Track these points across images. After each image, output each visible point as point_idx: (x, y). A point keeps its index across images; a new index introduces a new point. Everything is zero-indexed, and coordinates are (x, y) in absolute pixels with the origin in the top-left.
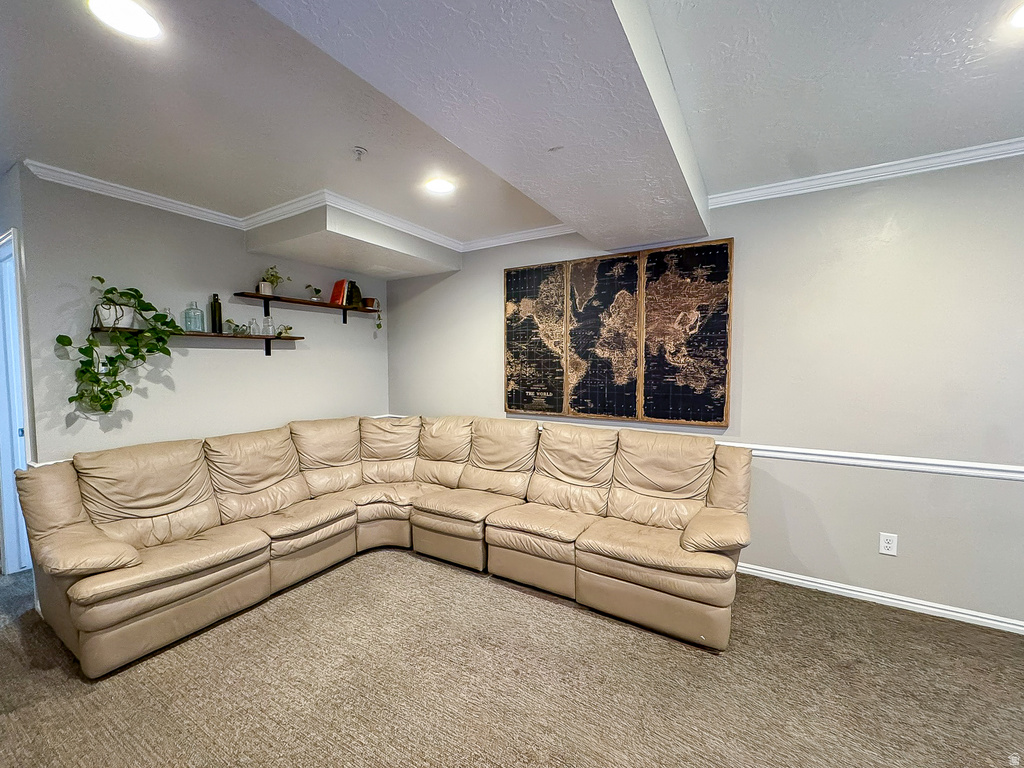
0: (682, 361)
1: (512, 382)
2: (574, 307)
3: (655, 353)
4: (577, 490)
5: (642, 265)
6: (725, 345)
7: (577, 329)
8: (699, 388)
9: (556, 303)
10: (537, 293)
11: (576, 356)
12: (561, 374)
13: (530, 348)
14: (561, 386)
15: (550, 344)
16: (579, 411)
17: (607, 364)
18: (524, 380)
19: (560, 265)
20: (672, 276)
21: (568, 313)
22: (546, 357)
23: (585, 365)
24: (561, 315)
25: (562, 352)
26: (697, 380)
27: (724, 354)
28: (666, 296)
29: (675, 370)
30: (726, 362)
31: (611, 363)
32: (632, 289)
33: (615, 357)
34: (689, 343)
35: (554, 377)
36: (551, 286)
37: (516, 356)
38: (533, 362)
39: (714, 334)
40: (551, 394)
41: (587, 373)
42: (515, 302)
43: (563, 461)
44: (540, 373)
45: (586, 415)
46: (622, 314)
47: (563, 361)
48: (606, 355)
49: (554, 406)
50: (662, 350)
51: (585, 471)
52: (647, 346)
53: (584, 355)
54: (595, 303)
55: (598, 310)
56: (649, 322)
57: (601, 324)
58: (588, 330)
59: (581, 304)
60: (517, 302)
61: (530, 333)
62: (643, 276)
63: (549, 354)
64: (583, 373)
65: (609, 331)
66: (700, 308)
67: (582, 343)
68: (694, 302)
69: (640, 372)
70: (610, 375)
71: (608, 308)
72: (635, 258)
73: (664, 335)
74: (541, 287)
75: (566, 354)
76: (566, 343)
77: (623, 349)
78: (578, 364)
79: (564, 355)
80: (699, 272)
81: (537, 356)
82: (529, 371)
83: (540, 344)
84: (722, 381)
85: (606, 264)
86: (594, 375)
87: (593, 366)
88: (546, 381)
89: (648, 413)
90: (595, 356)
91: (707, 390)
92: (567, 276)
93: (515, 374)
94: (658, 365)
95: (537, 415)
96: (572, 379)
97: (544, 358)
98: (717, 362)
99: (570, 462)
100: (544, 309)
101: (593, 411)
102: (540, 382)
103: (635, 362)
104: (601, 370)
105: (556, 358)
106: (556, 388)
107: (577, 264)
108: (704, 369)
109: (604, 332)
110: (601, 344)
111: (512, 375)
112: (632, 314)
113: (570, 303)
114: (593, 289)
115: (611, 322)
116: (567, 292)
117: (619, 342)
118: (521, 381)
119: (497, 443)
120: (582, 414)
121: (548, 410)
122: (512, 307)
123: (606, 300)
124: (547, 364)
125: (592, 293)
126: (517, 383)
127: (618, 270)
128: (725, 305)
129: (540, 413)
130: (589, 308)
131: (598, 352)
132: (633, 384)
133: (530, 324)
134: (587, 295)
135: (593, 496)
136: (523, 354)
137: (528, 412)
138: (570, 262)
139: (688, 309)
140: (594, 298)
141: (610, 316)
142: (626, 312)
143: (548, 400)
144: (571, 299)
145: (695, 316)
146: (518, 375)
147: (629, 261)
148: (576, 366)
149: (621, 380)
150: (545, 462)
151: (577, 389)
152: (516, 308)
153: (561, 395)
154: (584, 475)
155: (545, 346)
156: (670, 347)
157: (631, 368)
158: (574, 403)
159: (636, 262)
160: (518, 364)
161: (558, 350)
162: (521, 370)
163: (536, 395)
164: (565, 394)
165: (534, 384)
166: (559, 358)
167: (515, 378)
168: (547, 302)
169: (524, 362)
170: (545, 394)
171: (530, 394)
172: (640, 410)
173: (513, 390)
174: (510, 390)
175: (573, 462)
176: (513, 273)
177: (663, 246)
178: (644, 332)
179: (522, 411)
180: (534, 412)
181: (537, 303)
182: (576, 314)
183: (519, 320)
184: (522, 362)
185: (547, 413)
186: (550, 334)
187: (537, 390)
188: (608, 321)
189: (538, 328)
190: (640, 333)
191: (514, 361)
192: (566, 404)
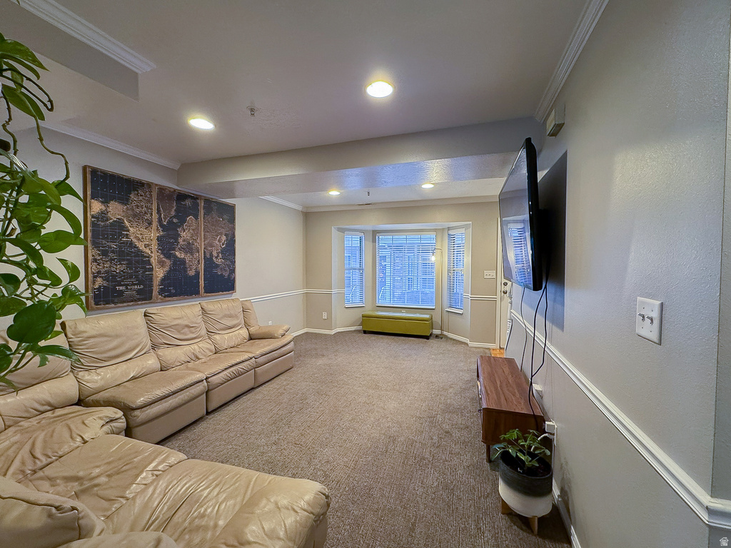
0: (219, 261)
1: (99, 279)
2: (160, 220)
3: (208, 256)
4: (195, 346)
5: (202, 204)
6: (234, 254)
7: (161, 236)
8: (226, 274)
9: (146, 213)
10: (128, 200)
11: (162, 256)
12: (151, 269)
13: (120, 247)
14: (151, 279)
15: (141, 246)
16: (165, 297)
17: (183, 262)
18: (114, 276)
19: (149, 185)
20: (214, 214)
21: (155, 224)
22: (137, 255)
23: (168, 262)
24: (150, 224)
25: (152, 252)
26: (226, 271)
27: (234, 258)
28: (213, 225)
29: (217, 266)
30: (235, 262)
31: (185, 262)
32: (196, 217)
33: (188, 258)
34: (222, 252)
35: (144, 272)
36: (141, 198)
37: (104, 253)
38: (124, 260)
39: (229, 250)
40: (142, 287)
41: (170, 268)
42: (102, 202)
43: (179, 332)
44: (131, 269)
45: (170, 299)
46: (191, 231)
47: (152, 260)
48: (183, 256)
49: (145, 296)
50: (211, 255)
51: (193, 333)
52: (204, 252)
53: (168, 256)
54: (175, 220)
55: (176, 226)
56: (205, 238)
57: (179, 235)
58: (170, 238)
59: (165, 219)
60: (105, 202)
61: (121, 234)
62: (202, 212)
63: (139, 253)
64: (167, 269)
65: (184, 241)
66: (226, 235)
67: (167, 245)
68: (223, 231)
69: (202, 267)
70: (185, 270)
71: (183, 225)
72: (198, 199)
73: (212, 246)
74: (132, 196)
75: (155, 257)
76: (155, 246)
77: (192, 253)
78: (163, 262)
79: (153, 255)
80: (225, 216)
81: (128, 255)
82: (119, 268)
83: (131, 244)
84: (233, 271)
85: (182, 197)
86: (175, 270)
87: (174, 264)
88: (137, 277)
89: (206, 292)
90: (175, 256)
91: (229, 276)
92: (155, 195)
93: (103, 271)
94: (209, 262)
95: (128, 306)
96: (159, 273)
97: (135, 256)
98: (232, 262)
99: (184, 331)
100: (135, 216)
101: (175, 295)
102: (131, 277)
103: (199, 261)
104: (179, 265)
105: (146, 257)
106: (147, 282)
107: (162, 190)
108: (227, 265)
109: (180, 240)
110: (179, 249)
111: (99, 272)
112: (196, 231)
113: (157, 216)
114: (173, 210)
115: (185, 235)
116: (154, 207)
117: (189, 248)
118: (110, 277)
120: (167, 299)
121: (139, 300)
122: (97, 207)
123: (183, 221)
124: (137, 262)
125: (173, 213)
126: (105, 279)
127: (188, 202)
128: (234, 236)
129: (131, 303)
130: (170, 222)
131: (177, 253)
132: (198, 274)
133: (119, 226)
134: (169, 213)
135: (203, 346)
136: (113, 252)
137: (119, 305)
138: (156, 185)
139: (221, 234)
140: (174, 217)
141: (184, 231)
142: (193, 230)
143: (139, 292)
144: (158, 213)
145: (224, 238)
146: (106, 272)
147: (195, 198)
148: (162, 263)
149: (192, 273)
150: (164, 338)
151: (163, 280)
152: (103, 208)
153: (151, 286)
154: (194, 336)
155: (135, 247)
156: (215, 254)
157: (196, 265)
158: (161, 292)
159: (198, 201)
160: (107, 261)
161: (147, 251)
162: (110, 267)
163: (127, 288)
164: (154, 285)
165: (124, 279)
166: (148, 257)
167: (103, 275)
168: (138, 211)
169: (114, 260)
170: (136, 287)
171: (121, 288)
172: (202, 290)
173: (100, 287)
174: (97, 287)
175: (186, 330)
176: (100, 173)
177: (211, 197)
178: (203, 244)
179: (113, 305)
180: (125, 304)
181: (127, 209)
182: (162, 225)
183: (107, 220)
184: (112, 260)
185: (139, 303)
186: (140, 237)
187: (128, 285)
188: (183, 234)
189: (128, 231)
190: (201, 244)
191: (101, 259)
192: (155, 293)
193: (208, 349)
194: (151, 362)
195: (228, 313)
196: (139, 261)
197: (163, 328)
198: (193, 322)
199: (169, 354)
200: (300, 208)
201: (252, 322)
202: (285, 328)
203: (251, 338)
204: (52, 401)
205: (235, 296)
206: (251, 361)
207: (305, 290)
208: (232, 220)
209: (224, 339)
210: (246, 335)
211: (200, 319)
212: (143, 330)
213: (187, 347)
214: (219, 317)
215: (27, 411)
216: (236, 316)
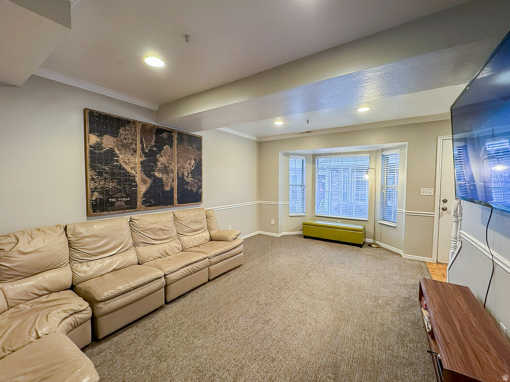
0: (189, 180)
1: (96, 193)
2: (143, 149)
3: (181, 176)
4: (166, 245)
5: (175, 136)
6: (201, 174)
7: (144, 161)
8: (195, 190)
9: (131, 143)
10: (117, 134)
11: (144, 176)
12: (136, 186)
13: (112, 169)
14: (136, 193)
15: (128, 168)
16: (147, 206)
17: (161, 180)
18: (107, 191)
19: (134, 122)
20: (185, 144)
21: (139, 151)
22: (125, 175)
23: (149, 181)
24: (135, 151)
25: (136, 173)
26: (194, 187)
27: (201, 178)
28: (184, 152)
29: (188, 183)
30: (202, 180)
31: (163, 180)
32: (171, 146)
33: (165, 177)
34: (192, 173)
35: (131, 188)
36: (128, 132)
37: (100, 174)
38: (115, 179)
39: (197, 171)
40: (129, 199)
41: (151, 185)
42: (98, 136)
43: (154, 233)
44: (120, 185)
45: (151, 208)
46: (167, 157)
47: (137, 179)
48: (160, 176)
49: (131, 206)
50: (183, 175)
51: (166, 234)
52: (178, 173)
53: (149, 176)
54: (154, 149)
55: (155, 153)
56: (178, 162)
57: (158, 160)
58: (151, 162)
59: (147, 147)
60: (100, 135)
61: (112, 160)
62: (175, 142)
63: (127, 174)
64: (148, 185)
65: (162, 164)
66: (195, 160)
67: (148, 167)
68: (193, 157)
69: (175, 184)
70: (162, 186)
71: (161, 153)
72: (172, 132)
73: (184, 168)
74: (121, 131)
75: (139, 176)
76: (139, 168)
77: (168, 174)
78: (145, 180)
79: (137, 175)
80: (194, 146)
81: (118, 175)
82: (111, 185)
83: (120, 167)
84: (200, 187)
85: (159, 131)
86: (155, 186)
87: (154, 181)
88: (125, 191)
89: (179, 203)
90: (155, 176)
91: (197, 191)
92: (138, 130)
93: (99, 187)
94: (181, 181)
95: (118, 213)
96: (142, 189)
97: (123, 176)
98: (199, 180)
99: (158, 233)
100: (123, 145)
101: (154, 205)
102: (121, 192)
103: (173, 179)
104: (157, 184)
105: (132, 176)
106: (133, 195)
107: (144, 126)
108: (196, 183)
109: (159, 164)
110: (158, 170)
111: (96, 188)
112: (171, 157)
113: (140, 146)
114: (153, 141)
115: (162, 160)
116: (138, 139)
117: (166, 170)
118: (104, 192)
119: (105, 237)
120: (148, 208)
121: (127, 208)
122: (94, 139)
123: (160, 149)
124: (126, 180)
125: (153, 143)
126: (101, 193)
127: (165, 135)
128: (201, 160)
129: (121, 211)
130: (151, 150)
131: (156, 174)
132: (172, 189)
133: (111, 153)
134: (150, 143)
135: (175, 244)
136: (106, 173)
137: (111, 212)
138: (140, 122)
139: (191, 159)
140: (154, 146)
141: (162, 157)
142: (169, 156)
143: (126, 202)
144: (141, 143)
145: (193, 162)
146: (102, 188)
147: (170, 132)
148: (144, 181)
149: (168, 189)
150: (142, 238)
151: (145, 194)
152: (99, 140)
153: (136, 198)
154: (166, 237)
155: (124, 169)
156: (186, 174)
157: (171, 183)
158: (144, 203)
159: (173, 134)
160: (101, 180)
161: (133, 172)
162: (105, 184)
163: (117, 200)
164: (139, 198)
165: (115, 193)
166: (134, 177)
167: (99, 190)
168: (125, 142)
169: (107, 179)
170: (124, 199)
171: (113, 200)
172: (176, 201)
173: (97, 199)
174: (94, 199)
175: (160, 232)
176: (95, 114)
177: (183, 131)
178: (176, 167)
179: (107, 213)
180: (116, 212)
181: (117, 141)
182: (144, 153)
183: (102, 149)
184: (106, 179)
185: (127, 211)
186: (127, 162)
187: (118, 197)
188: (161, 159)
189: (118, 157)
190: (175, 167)
191: (98, 178)
192: (139, 203)
193: (177, 248)
194: (132, 257)
195: (194, 219)
196: (127, 180)
197: (142, 231)
198: (165, 227)
199: (145, 251)
200: (254, 138)
201: (213, 226)
202: (237, 233)
203: (211, 240)
204: (48, 287)
205: (201, 206)
206: (205, 260)
207: (258, 202)
208: (200, 148)
209: (190, 240)
210: (208, 238)
211: (172, 224)
212: (127, 232)
213: (161, 246)
214: (188, 222)
215: (28, 295)
216: (201, 222)
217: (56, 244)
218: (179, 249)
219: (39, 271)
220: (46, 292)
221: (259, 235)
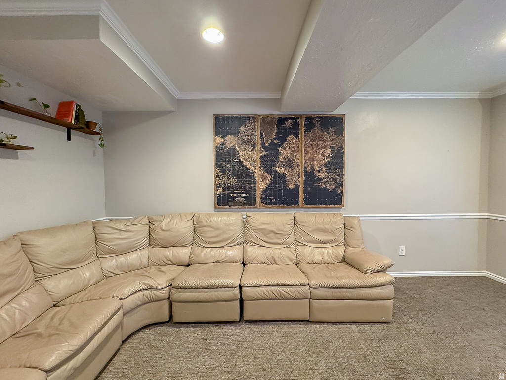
0: (323, 175)
1: (220, 188)
2: (263, 143)
3: (309, 170)
4: (277, 251)
5: (302, 122)
6: (342, 167)
7: (264, 156)
8: (331, 188)
9: (251, 139)
10: (238, 132)
11: (264, 172)
12: (255, 182)
13: (233, 166)
14: (255, 190)
15: (247, 165)
16: (266, 204)
17: (283, 176)
18: (229, 187)
19: (254, 117)
20: (317, 130)
21: (259, 146)
22: (244, 172)
23: (269, 177)
24: (254, 147)
25: (255, 169)
26: (330, 184)
27: (342, 171)
28: (315, 140)
29: (319, 179)
30: (343, 175)
31: (285, 176)
32: (296, 135)
33: (288, 173)
34: (326, 166)
35: (250, 184)
36: (247, 129)
37: (223, 171)
38: (235, 176)
39: (337, 162)
40: (248, 195)
41: (271, 181)
42: (222, 137)
43: (265, 235)
44: (240, 182)
45: (270, 206)
46: (291, 149)
47: (256, 175)
48: (282, 171)
49: (250, 202)
50: (313, 169)
51: (279, 239)
52: (305, 167)
53: (269, 171)
54: (276, 141)
55: (277, 146)
56: (306, 154)
57: (279, 154)
58: (271, 156)
59: (267, 141)
60: (224, 137)
61: (234, 157)
62: (302, 129)
63: (246, 171)
64: (268, 182)
65: (284, 158)
66: (331, 148)
67: (268, 164)
68: (328, 145)
69: (302, 181)
70: (285, 182)
71: (283, 144)
72: (298, 118)
73: (314, 161)
74: (241, 128)
75: (258, 171)
76: (258, 164)
77: (292, 168)
78: (265, 176)
79: (256, 171)
80: (331, 129)
81: (238, 172)
82: (232, 181)
83: (241, 164)
84: (341, 184)
85: (282, 120)
86: (275, 183)
87: (275, 177)
88: (244, 188)
89: (306, 203)
90: (275, 172)
91: (334, 189)
92: (258, 124)
93: (222, 183)
94: (310, 177)
95: (238, 208)
96: (262, 185)
97: (243, 173)
98: (339, 175)
99: (270, 235)
100: (243, 143)
101: (275, 204)
102: (240, 188)
103: (299, 175)
104: (279, 179)
105: (251, 173)
106: (252, 192)
107: (264, 118)
108: (333, 179)
109: (281, 158)
110: (279, 165)
111: (220, 184)
112: (296, 148)
113: (260, 140)
114: (274, 133)
115: (285, 153)
116: (258, 134)
117: (289, 164)
118: (227, 187)
119: (218, 229)
120: (268, 206)
121: (246, 205)
122: (219, 140)
123: (282, 140)
124: (245, 177)
125: (274, 135)
126: (224, 189)
127: (288, 124)
128: (342, 147)
129: (240, 207)
130: (271, 144)
131: (278, 169)
132: (297, 187)
133: (233, 151)
134: (270, 136)
135: (284, 253)
136: (228, 170)
137: (232, 207)
138: (260, 115)
139: (325, 148)
140: (275, 138)
141: (284, 149)
142: (293, 147)
143: (246, 199)
144: (261, 138)
145: (329, 151)
146: (225, 184)
147: (295, 119)
148: (264, 178)
149: (291, 186)
150: (252, 237)
151: (265, 191)
152: (223, 140)
153: (255, 195)
154: (280, 242)
155: (244, 166)
156: (317, 168)
157: (295, 179)
158: (263, 200)
159: (299, 120)
160: (225, 177)
161: (252, 168)
162: (227, 180)
163: (238, 196)
164: (257, 194)
165: (236, 189)
166: (253, 173)
167: (223, 186)
168: (245, 138)
169: (229, 175)
170: (244, 195)
171: (234, 195)
172: (302, 202)
173: (221, 193)
174: (219, 193)
175: (272, 235)
176: (220, 118)
177: (311, 113)
178: (303, 159)
179: (228, 207)
180: (236, 207)
181: (238, 139)
182: (264, 147)
183: (225, 148)
184: (228, 175)
185: (246, 207)
186: (247, 158)
187: (238, 193)
188: (283, 152)
189: (239, 154)
190: (301, 160)
191: (222, 175)
192: (258, 201)
193: (288, 258)
194: (234, 253)
195: (321, 226)
196: (246, 176)
197: (253, 229)
198: (279, 230)
200: (475, 95)
203: (344, 261)
204: (172, 259)
205: (342, 211)
206: (302, 288)
207: (485, 215)
208: (340, 131)
209: (310, 252)
210: (341, 258)
211: (288, 228)
212: (238, 228)
213: (271, 251)
214: (310, 229)
216: (332, 232)
217: (184, 227)
218: (291, 260)
219: (170, 246)
220: (171, 263)
221: (485, 278)
